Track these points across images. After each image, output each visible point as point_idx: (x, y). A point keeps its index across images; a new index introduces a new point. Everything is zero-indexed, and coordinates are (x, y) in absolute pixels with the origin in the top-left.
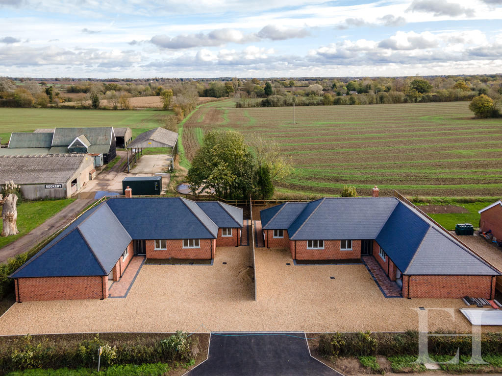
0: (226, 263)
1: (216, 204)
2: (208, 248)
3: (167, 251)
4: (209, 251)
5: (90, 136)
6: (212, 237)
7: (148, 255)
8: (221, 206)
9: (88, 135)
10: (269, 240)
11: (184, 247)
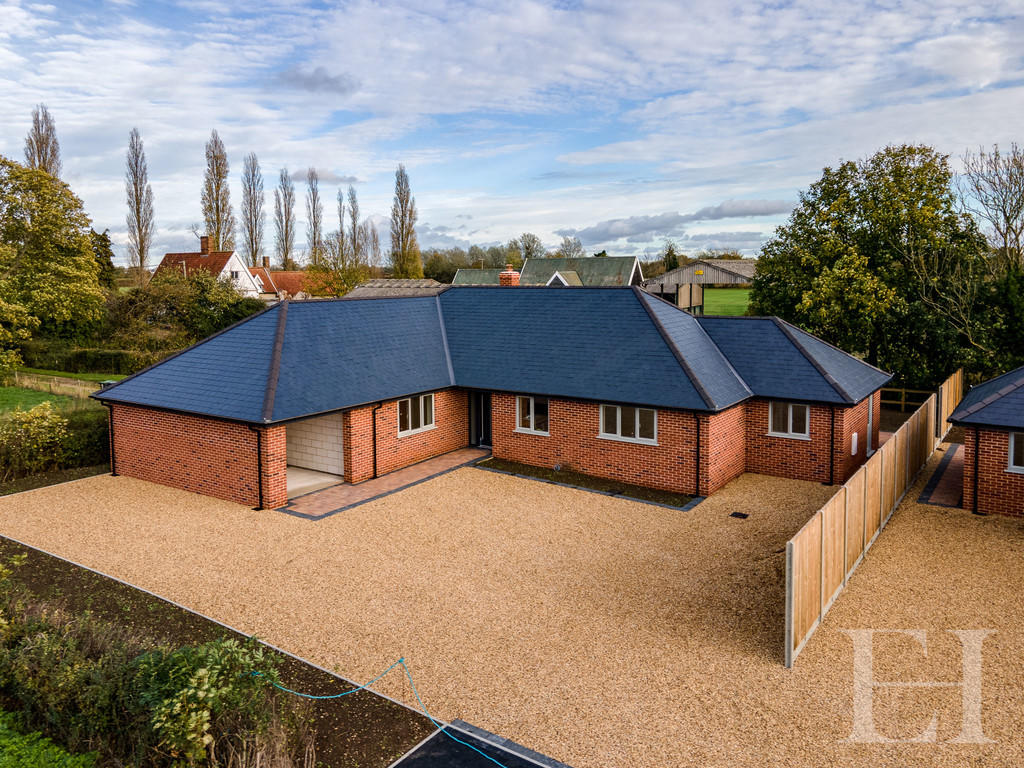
0: (744, 516)
1: (770, 327)
2: (689, 449)
3: (550, 441)
4: (691, 462)
5: (588, 276)
6: (702, 407)
7: (498, 447)
8: (793, 342)
9: (585, 273)
10: (984, 476)
11: (603, 435)
